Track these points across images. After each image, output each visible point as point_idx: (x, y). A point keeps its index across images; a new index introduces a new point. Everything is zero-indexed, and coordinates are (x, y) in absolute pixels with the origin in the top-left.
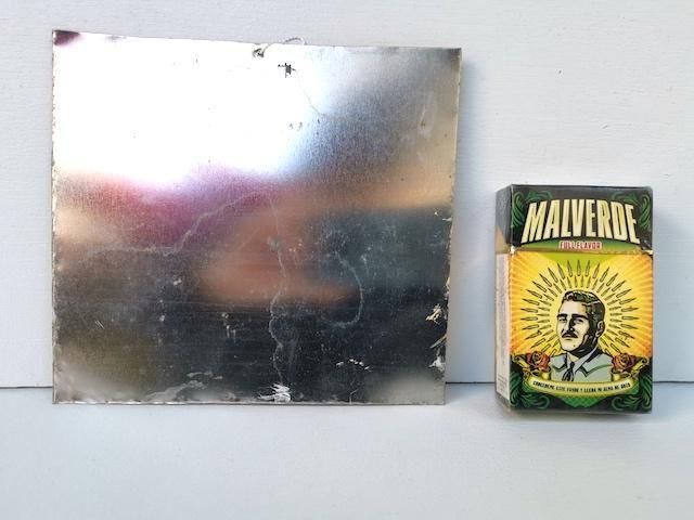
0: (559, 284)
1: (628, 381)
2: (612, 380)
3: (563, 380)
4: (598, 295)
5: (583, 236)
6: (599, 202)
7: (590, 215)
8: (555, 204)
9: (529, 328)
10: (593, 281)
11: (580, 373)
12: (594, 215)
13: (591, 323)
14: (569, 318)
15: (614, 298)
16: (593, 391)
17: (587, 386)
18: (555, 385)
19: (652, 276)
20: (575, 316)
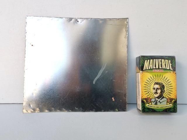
1: (171, 104)
2: (167, 104)
3: (155, 104)
6: (162, 60)
11: (159, 103)
12: (161, 63)
13: (161, 90)
14: (156, 89)
15: (167, 84)
16: (162, 107)
17: (161, 106)
18: (153, 106)
19: (176, 78)
20: (157, 88)
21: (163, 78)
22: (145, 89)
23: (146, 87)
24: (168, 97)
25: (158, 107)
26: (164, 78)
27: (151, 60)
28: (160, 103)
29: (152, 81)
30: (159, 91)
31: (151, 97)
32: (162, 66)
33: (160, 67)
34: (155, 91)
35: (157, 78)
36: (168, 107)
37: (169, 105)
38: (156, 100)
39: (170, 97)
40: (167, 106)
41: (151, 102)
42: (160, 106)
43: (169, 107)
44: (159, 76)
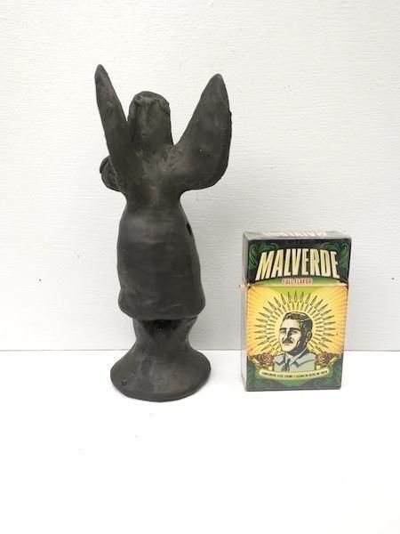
0: (281, 308)
1: (326, 369)
2: (315, 369)
3: (282, 370)
5: (300, 275)
6: (312, 251)
7: (305, 260)
8: (280, 253)
9: (260, 338)
10: (305, 305)
11: (294, 366)
12: (307, 260)
13: (302, 334)
14: (288, 330)
15: (320, 316)
16: (302, 376)
17: (298, 374)
18: (277, 374)
19: (347, 300)
20: (291, 329)
21: (310, 302)
22: (259, 332)
23: (260, 326)
24: (319, 349)
25: (291, 376)
26: (314, 300)
27: (279, 251)
28: (298, 366)
29: (277, 311)
30: (296, 337)
31: (274, 351)
32: (308, 269)
33: (304, 272)
34: (286, 337)
35: (293, 301)
36: (317, 376)
37: (320, 372)
38: (287, 359)
39: (324, 349)
43: (321, 375)
44: (299, 295)
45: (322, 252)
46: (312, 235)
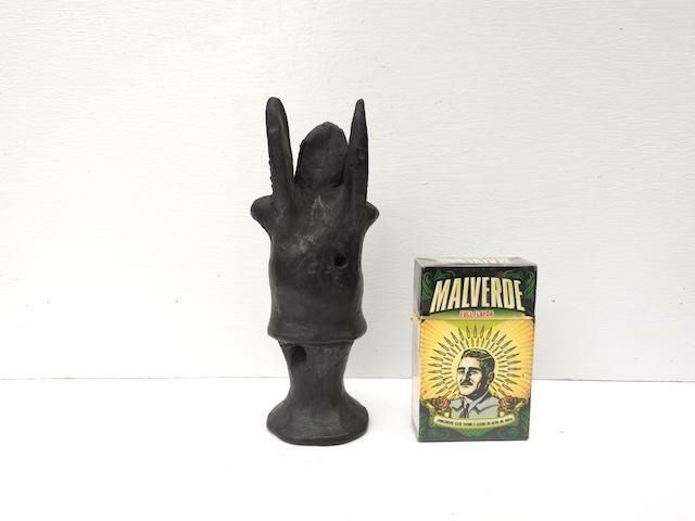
0: (459, 345)
1: (511, 416)
2: (499, 416)
3: (461, 417)
4: (490, 352)
5: (479, 307)
6: (493, 280)
7: (485, 289)
8: (457, 281)
9: (435, 379)
10: (486, 342)
11: (474, 412)
12: (488, 289)
13: (483, 374)
14: (466, 371)
15: (502, 354)
16: (483, 424)
17: (479, 421)
18: (454, 421)
19: (533, 336)
20: (471, 369)
21: (491, 338)
22: (434, 372)
23: (434, 365)
24: (503, 393)
25: (470, 424)
26: (496, 335)
28: (478, 412)
29: (455, 348)
30: (476, 378)
31: (451, 395)
32: (489, 300)
33: (485, 304)
34: (464, 378)
35: (472, 336)
36: (500, 424)
37: (504, 419)
38: (465, 404)
39: (508, 393)
40: (499, 420)
41: (449, 410)
42: (476, 422)
43: (505, 423)
44: (479, 329)
45: (504, 281)
46: (493, 262)
